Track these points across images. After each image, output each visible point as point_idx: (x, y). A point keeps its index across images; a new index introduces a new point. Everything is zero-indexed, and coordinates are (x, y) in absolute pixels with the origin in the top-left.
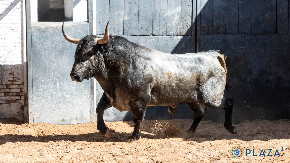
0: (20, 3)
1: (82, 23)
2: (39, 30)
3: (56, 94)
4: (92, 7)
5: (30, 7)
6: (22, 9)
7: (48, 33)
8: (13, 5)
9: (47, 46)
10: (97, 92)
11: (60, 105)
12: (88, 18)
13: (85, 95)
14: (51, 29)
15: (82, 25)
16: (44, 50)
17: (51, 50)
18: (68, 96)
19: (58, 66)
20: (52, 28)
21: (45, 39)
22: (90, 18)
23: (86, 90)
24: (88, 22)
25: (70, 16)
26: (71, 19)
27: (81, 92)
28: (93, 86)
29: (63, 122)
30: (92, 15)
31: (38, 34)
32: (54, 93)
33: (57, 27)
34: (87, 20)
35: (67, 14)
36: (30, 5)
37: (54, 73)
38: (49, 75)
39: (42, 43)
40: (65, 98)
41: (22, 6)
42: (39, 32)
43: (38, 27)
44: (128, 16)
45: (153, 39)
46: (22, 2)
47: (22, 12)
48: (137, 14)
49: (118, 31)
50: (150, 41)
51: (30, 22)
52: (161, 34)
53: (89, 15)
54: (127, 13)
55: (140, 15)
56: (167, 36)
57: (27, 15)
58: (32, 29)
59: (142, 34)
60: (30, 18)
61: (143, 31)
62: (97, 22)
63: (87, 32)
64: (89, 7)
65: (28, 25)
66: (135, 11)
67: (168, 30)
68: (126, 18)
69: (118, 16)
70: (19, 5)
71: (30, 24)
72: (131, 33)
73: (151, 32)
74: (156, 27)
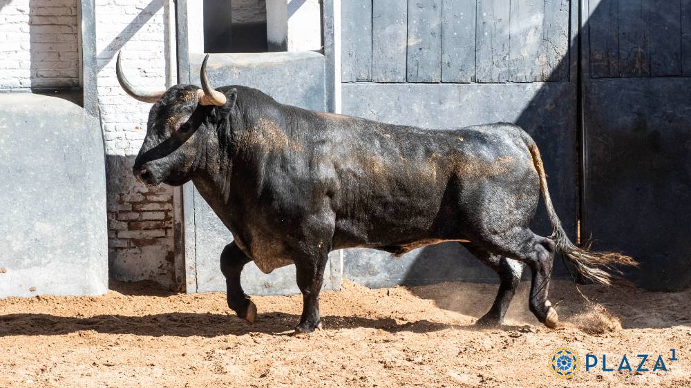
0: (162, 10)
1: (310, 56)
4: (332, 17)
5: (186, 20)
6: (167, 25)
7: (228, 80)
8: (146, 14)
12: (323, 43)
14: (236, 71)
15: (309, 59)
20: (238, 67)
22: (328, 43)
24: (322, 51)
25: (279, 40)
26: (282, 47)
29: (266, 291)
30: (333, 35)
33: (250, 65)
34: (319, 47)
35: (273, 35)
41: (166, 17)
44: (418, 38)
45: (478, 90)
46: (167, 7)
47: (167, 33)
48: (438, 31)
49: (394, 72)
50: (470, 95)
51: (186, 54)
52: (495, 78)
53: (325, 35)
54: (414, 29)
55: (447, 34)
56: (511, 84)
57: (180, 37)
58: (192, 71)
59: (452, 79)
60: (186, 45)
61: (453, 73)
62: (343, 52)
63: (321, 76)
64: (325, 17)
65: (181, 62)
66: (434, 25)
67: (512, 68)
68: (412, 42)
69: (394, 37)
70: (159, 16)
71: (186, 60)
72: (425, 78)
73: (473, 74)
74: (484, 63)
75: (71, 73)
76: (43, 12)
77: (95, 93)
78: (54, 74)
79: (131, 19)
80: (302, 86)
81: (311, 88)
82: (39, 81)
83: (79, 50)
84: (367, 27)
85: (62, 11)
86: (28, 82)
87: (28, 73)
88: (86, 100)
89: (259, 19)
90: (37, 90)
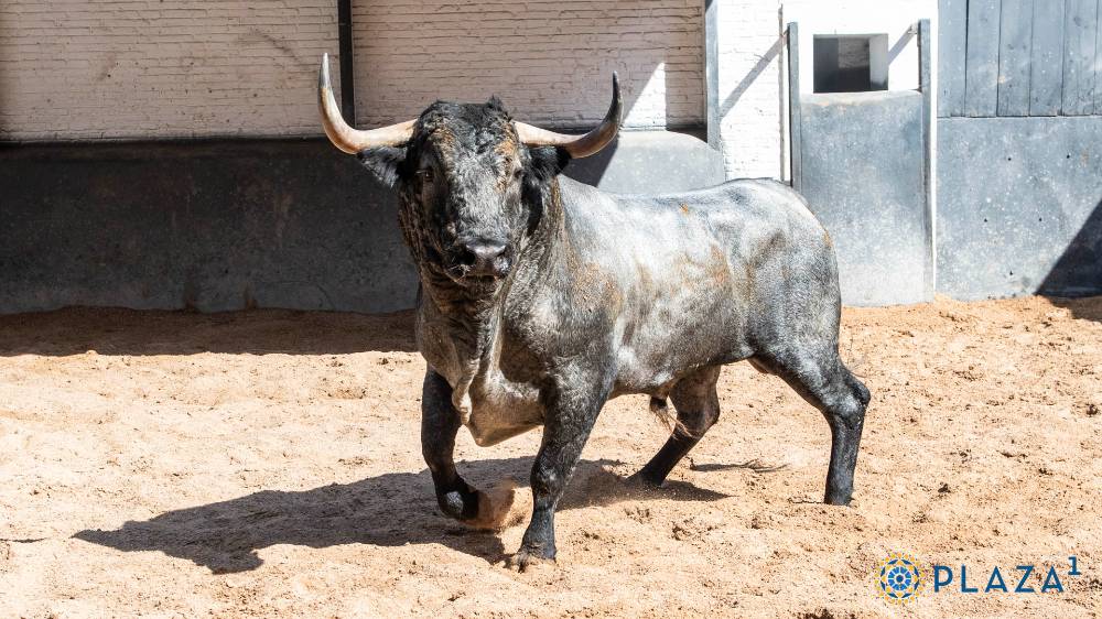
0: (777, 57)
1: (909, 94)
2: (816, 110)
3: (852, 244)
4: (929, 58)
5: (798, 63)
6: (781, 69)
7: (835, 117)
8: (765, 60)
9: (832, 144)
10: (940, 239)
11: (861, 267)
12: (920, 83)
13: (913, 245)
14: (841, 108)
15: (907, 97)
16: (828, 153)
17: (841, 151)
18: (877, 247)
19: (856, 185)
20: (844, 105)
21: (829, 128)
22: (925, 82)
23: (915, 234)
24: (920, 90)
25: (881, 81)
26: (884, 86)
27: (905, 239)
28: (931, 226)
29: (867, 302)
30: (929, 75)
31: (814, 118)
32: (848, 242)
33: (854, 103)
34: (917, 87)
35: (875, 76)
36: (798, 59)
37: (848, 200)
38: (838, 205)
39: (823, 138)
40: (870, 251)
41: (781, 62)
42: (817, 115)
43: (814, 105)
44: (1008, 76)
45: (1064, 122)
46: (781, 54)
47: (781, 76)
48: (1027, 70)
49: (986, 107)
50: (1056, 127)
51: (798, 95)
52: (1080, 111)
53: (923, 75)
54: (1005, 68)
55: (1036, 72)
56: (1096, 117)
57: (792, 79)
58: (803, 109)
59: (1040, 112)
60: (797, 87)
61: (1041, 107)
62: (938, 89)
63: (919, 111)
64: (923, 59)
65: (793, 101)
66: (1024, 63)
67: (1096, 102)
68: (1003, 80)
69: (987, 75)
70: (774, 62)
71: (797, 99)
72: (1014, 113)
73: (1059, 108)
74: (1069, 98)
75: (698, 114)
76: (673, 60)
77: (718, 130)
78: (682, 114)
79: (753, 65)
80: (901, 121)
81: (910, 123)
82: (671, 121)
83: (703, 93)
84: (961, 68)
85: (690, 59)
86: (664, 122)
87: (664, 114)
88: (709, 137)
89: (864, 64)
90: (671, 128)
